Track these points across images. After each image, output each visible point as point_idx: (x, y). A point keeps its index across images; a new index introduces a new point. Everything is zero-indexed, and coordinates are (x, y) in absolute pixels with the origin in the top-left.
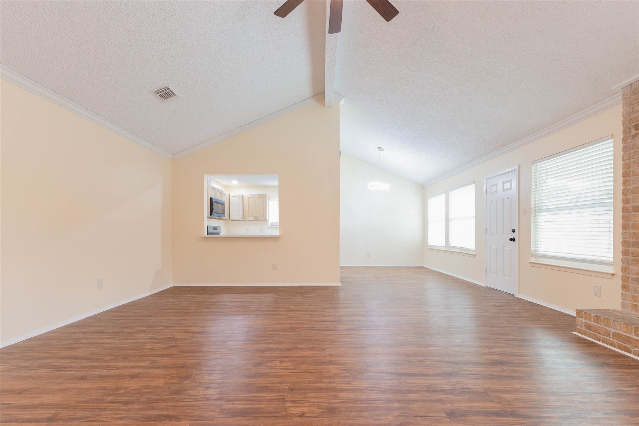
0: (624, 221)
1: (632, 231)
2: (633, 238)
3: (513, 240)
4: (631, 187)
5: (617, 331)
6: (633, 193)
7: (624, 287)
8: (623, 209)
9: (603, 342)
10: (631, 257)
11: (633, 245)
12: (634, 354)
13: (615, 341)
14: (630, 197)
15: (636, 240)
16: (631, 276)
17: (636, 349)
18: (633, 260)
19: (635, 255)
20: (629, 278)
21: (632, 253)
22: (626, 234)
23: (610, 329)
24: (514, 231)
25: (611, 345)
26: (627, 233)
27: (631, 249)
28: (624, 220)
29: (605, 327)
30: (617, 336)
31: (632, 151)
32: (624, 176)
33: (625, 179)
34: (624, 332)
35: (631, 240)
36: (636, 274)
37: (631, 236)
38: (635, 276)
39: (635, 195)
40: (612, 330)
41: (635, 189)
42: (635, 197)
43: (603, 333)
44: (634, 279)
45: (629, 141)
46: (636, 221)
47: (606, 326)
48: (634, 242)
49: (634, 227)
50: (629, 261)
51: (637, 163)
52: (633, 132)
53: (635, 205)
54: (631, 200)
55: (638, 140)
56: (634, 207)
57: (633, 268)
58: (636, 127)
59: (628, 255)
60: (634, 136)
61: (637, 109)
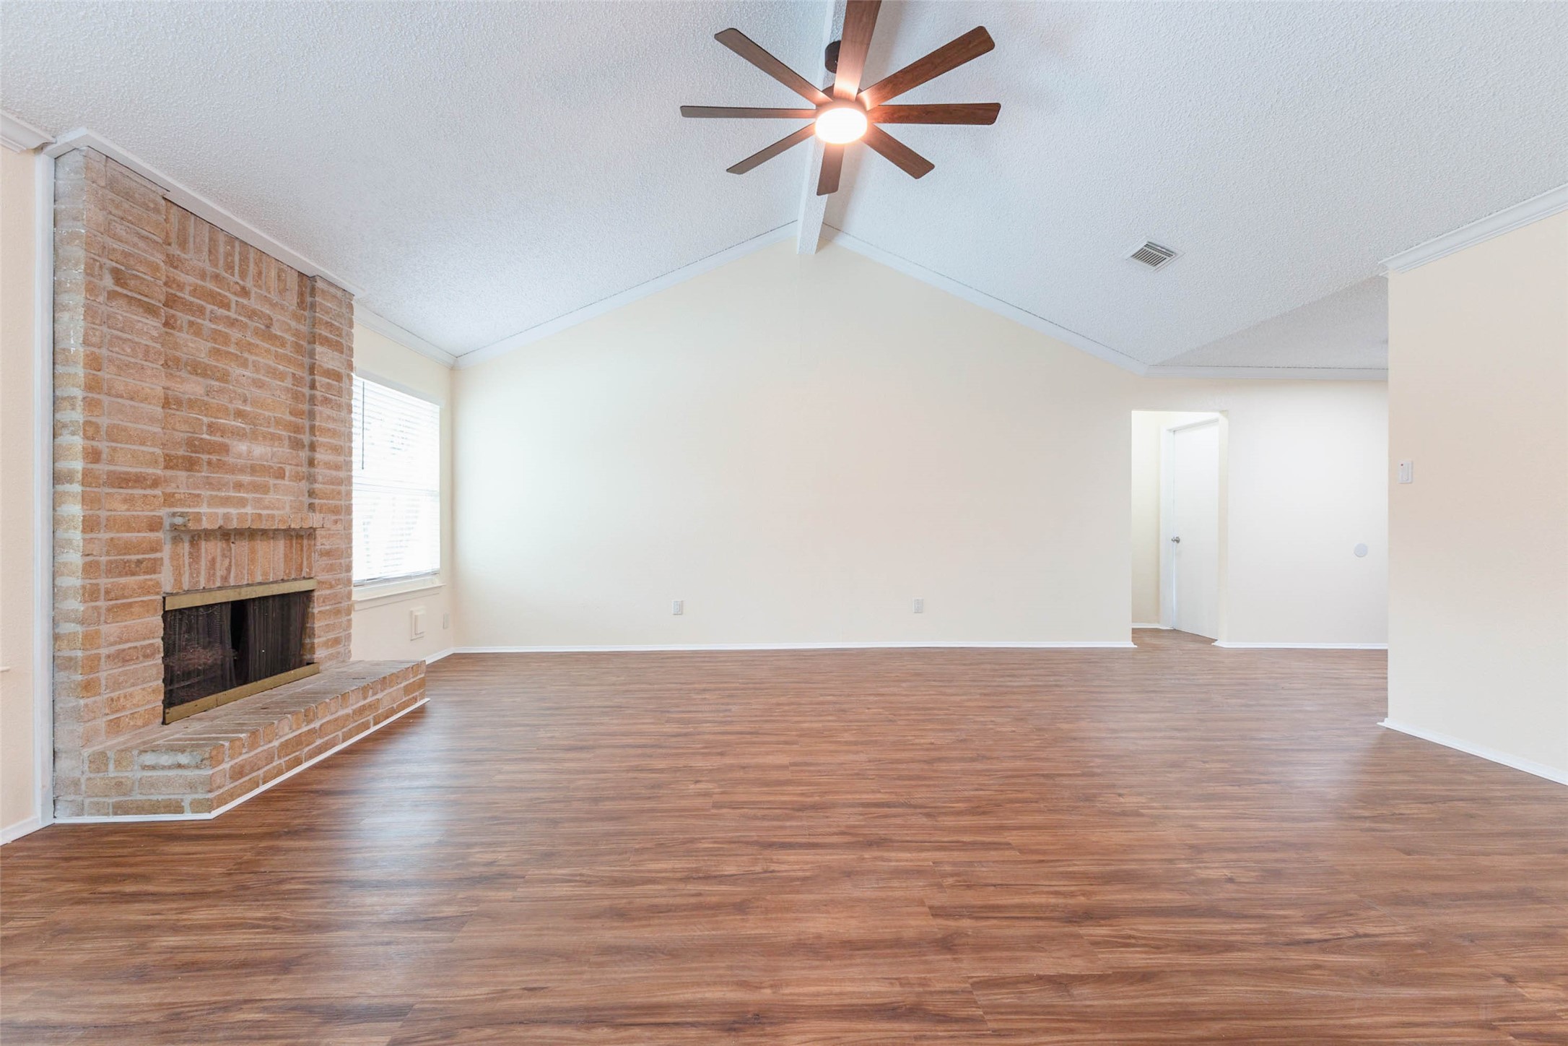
0: (89, 508)
1: (106, 535)
2: (108, 553)
4: (104, 420)
5: (283, 740)
6: (110, 437)
10: (102, 603)
11: (109, 572)
12: (305, 761)
13: (282, 760)
14: (103, 446)
15: (115, 558)
16: (104, 651)
18: (109, 610)
19: (113, 595)
21: (107, 592)
22: (94, 543)
23: (273, 744)
26: (96, 541)
27: (104, 582)
28: (87, 505)
31: (106, 330)
34: (293, 732)
35: (104, 559)
36: (115, 643)
37: (105, 549)
38: (113, 649)
39: (114, 444)
40: (278, 744)
41: (115, 430)
42: (114, 449)
44: (113, 657)
46: (115, 510)
48: (110, 562)
49: (111, 524)
50: (99, 614)
51: (119, 367)
52: (108, 282)
53: (112, 468)
54: (104, 456)
55: (121, 311)
56: (109, 473)
57: (110, 629)
58: (118, 277)
59: (96, 599)
60: (112, 295)
61: (120, 230)
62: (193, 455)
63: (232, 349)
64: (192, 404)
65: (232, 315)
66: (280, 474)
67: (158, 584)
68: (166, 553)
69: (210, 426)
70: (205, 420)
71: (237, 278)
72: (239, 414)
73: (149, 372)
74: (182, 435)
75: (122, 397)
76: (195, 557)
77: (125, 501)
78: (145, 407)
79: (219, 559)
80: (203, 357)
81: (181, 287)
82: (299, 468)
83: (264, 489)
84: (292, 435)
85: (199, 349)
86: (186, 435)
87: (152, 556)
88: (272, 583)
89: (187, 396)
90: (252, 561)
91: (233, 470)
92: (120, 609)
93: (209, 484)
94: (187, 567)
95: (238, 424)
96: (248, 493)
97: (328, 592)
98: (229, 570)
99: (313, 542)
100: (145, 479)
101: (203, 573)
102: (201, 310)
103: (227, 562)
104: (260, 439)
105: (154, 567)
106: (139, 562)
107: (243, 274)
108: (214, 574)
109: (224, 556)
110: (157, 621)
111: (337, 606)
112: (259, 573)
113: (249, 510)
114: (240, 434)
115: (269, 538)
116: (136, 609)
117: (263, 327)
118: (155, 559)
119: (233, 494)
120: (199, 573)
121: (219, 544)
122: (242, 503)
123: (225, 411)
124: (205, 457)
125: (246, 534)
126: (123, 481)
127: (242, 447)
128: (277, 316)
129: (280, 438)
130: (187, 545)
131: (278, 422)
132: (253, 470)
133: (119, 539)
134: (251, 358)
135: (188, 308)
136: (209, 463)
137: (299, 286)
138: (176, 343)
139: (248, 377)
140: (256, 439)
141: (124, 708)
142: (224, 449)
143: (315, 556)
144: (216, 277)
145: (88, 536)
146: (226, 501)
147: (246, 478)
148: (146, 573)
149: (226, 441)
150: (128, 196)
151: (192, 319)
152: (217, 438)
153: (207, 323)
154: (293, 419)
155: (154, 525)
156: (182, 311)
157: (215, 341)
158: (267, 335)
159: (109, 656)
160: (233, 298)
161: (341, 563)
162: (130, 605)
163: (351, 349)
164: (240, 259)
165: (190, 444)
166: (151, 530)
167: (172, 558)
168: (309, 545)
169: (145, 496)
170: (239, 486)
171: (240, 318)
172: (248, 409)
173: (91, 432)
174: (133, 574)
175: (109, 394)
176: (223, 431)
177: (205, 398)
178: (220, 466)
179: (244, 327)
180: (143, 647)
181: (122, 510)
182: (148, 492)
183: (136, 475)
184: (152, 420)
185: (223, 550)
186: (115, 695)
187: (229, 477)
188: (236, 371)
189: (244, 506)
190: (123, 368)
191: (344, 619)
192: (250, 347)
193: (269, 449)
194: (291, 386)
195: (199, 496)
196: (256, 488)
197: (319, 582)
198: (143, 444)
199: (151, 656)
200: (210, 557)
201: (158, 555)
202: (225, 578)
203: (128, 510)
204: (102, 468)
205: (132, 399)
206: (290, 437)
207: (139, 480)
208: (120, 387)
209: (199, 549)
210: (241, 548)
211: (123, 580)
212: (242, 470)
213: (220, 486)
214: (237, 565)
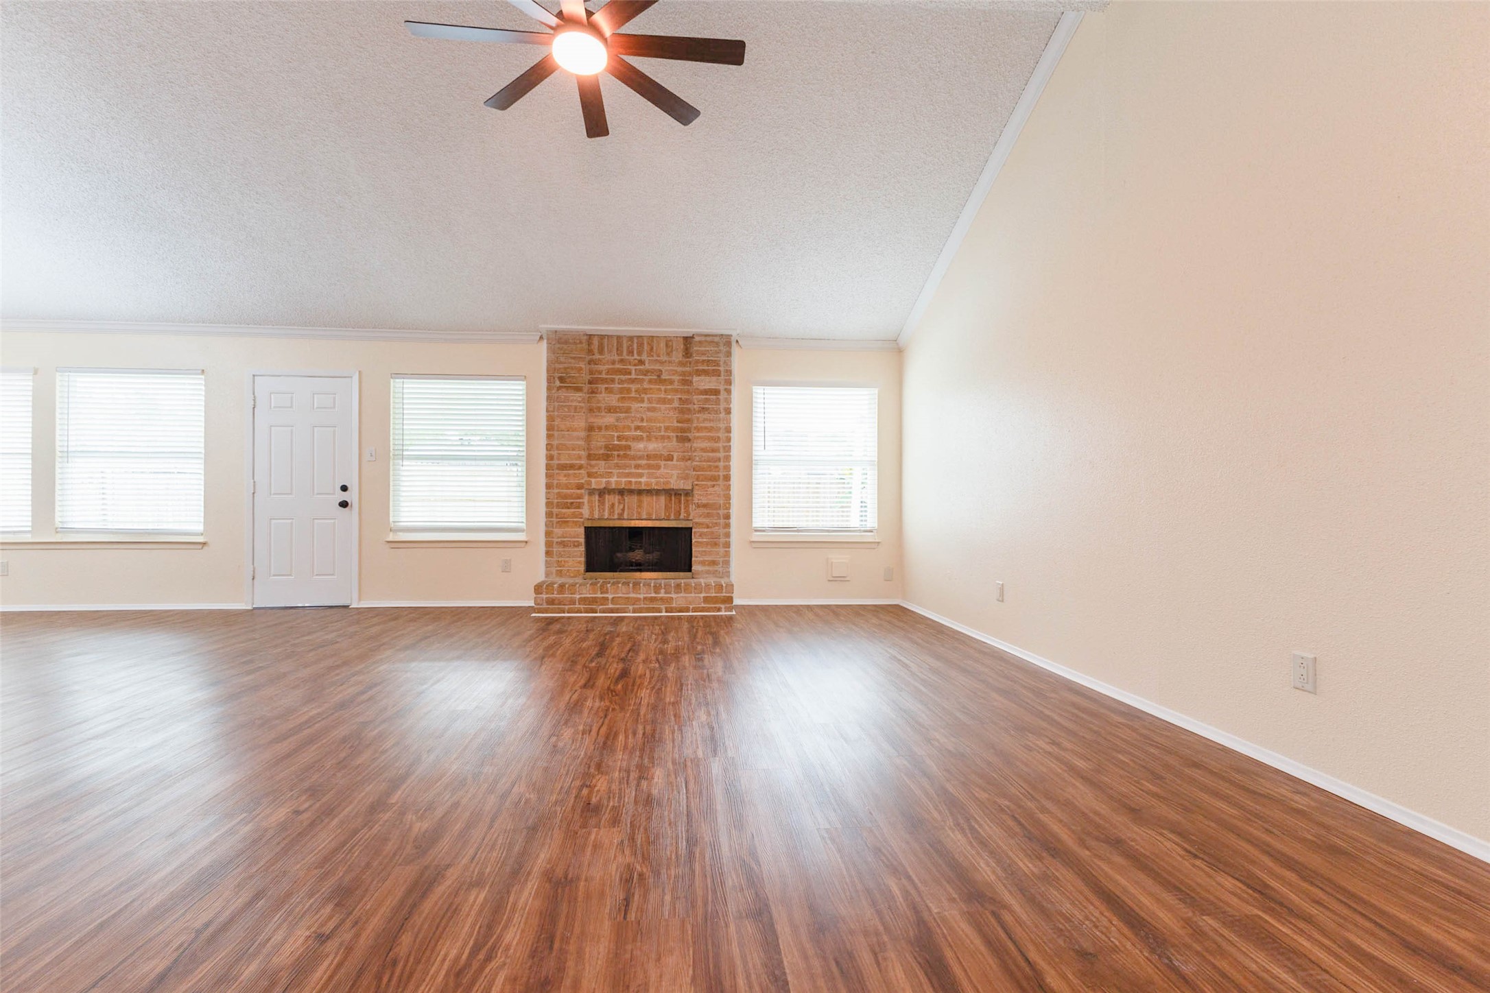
1: (556, 491)
2: (557, 498)
3: (344, 504)
4: (555, 443)
5: (583, 596)
6: (558, 449)
7: (548, 553)
8: (547, 465)
9: (568, 613)
10: (554, 520)
11: (557, 507)
12: (600, 613)
13: (582, 606)
14: (555, 453)
15: (560, 501)
16: (555, 540)
17: (601, 607)
18: (557, 522)
19: (559, 517)
20: (553, 543)
21: (557, 515)
23: (575, 596)
24: (344, 488)
25: (577, 612)
26: (551, 493)
27: (555, 510)
28: (547, 478)
29: (570, 596)
30: (583, 600)
31: (556, 404)
32: (548, 430)
33: (549, 432)
34: (590, 594)
35: (556, 501)
36: (561, 537)
37: (556, 496)
38: (559, 540)
39: (560, 452)
40: (578, 596)
41: (561, 446)
42: (559, 454)
43: (567, 603)
44: (559, 543)
45: (554, 392)
46: (560, 480)
47: (572, 594)
48: (558, 502)
49: (558, 486)
50: (553, 524)
51: (562, 418)
52: (558, 383)
53: (560, 462)
54: (555, 457)
55: (563, 394)
56: (558, 465)
57: (558, 531)
58: (562, 379)
59: (552, 517)
60: (559, 388)
61: (562, 359)
62: (609, 452)
63: (633, 395)
64: (607, 428)
65: (633, 376)
66: (670, 458)
67: (581, 514)
68: (586, 500)
69: (618, 437)
70: (616, 434)
71: (636, 356)
72: (638, 428)
73: (576, 417)
74: (601, 443)
75: (563, 431)
76: (602, 503)
77: (565, 476)
78: (575, 434)
79: (617, 504)
80: (614, 403)
81: (600, 373)
82: (686, 454)
83: (658, 467)
84: (679, 434)
85: (613, 400)
86: (604, 444)
87: (578, 501)
88: (654, 520)
89: (605, 424)
90: (639, 506)
91: (634, 458)
92: (563, 522)
93: (617, 466)
94: (597, 507)
95: (638, 433)
96: (643, 469)
97: (706, 530)
98: (623, 510)
99: (690, 498)
100: (575, 466)
101: (607, 511)
102: (613, 381)
103: (621, 506)
104: (654, 439)
105: (579, 506)
106: (572, 503)
107: (639, 353)
108: (613, 512)
109: (619, 503)
110: (582, 530)
111: (715, 540)
112: (645, 513)
113: (643, 480)
114: (640, 439)
115: (652, 495)
116: (570, 524)
117: (655, 377)
118: (580, 503)
119: (634, 471)
120: (604, 511)
121: (617, 497)
122: (641, 475)
123: (629, 429)
124: (616, 453)
125: (636, 492)
126: (563, 467)
127: (641, 445)
128: (664, 368)
129: (669, 437)
130: (597, 497)
131: (667, 429)
132: (649, 457)
133: (562, 492)
134: (646, 397)
135: (604, 381)
136: (618, 456)
137: (685, 345)
138: (598, 400)
139: (645, 407)
140: (650, 440)
141: (564, 566)
142: (629, 448)
143: (692, 507)
144: (622, 361)
145: (548, 491)
146: (628, 475)
147: (644, 462)
148: (574, 508)
149: (629, 443)
150: (566, 342)
151: (607, 386)
152: (623, 443)
153: (617, 385)
154: (679, 425)
155: (580, 487)
156: (601, 384)
157: (621, 393)
158: (660, 380)
159: (557, 542)
160: (633, 368)
161: (719, 514)
162: (568, 521)
163: (729, 372)
164: (638, 346)
165: (606, 447)
166: (578, 489)
167: (588, 502)
168: (687, 501)
169: (575, 474)
170: (637, 467)
171: (638, 377)
172: (645, 424)
173: (549, 447)
174: (569, 508)
175: (558, 431)
176: (627, 438)
177: (616, 424)
178: (626, 456)
179: (641, 381)
180: (574, 542)
181: (564, 480)
182: (576, 472)
183: (570, 464)
184: (578, 438)
185: (619, 499)
186: (560, 559)
187: (633, 462)
188: (635, 406)
189: (641, 477)
190: (563, 418)
191: (722, 550)
192: (645, 391)
193: (660, 444)
194: (678, 406)
195: (611, 472)
196: (649, 467)
197: (696, 523)
198: (573, 450)
199: (578, 546)
200: (611, 503)
201: (581, 500)
202: (621, 514)
203: (566, 480)
204: (555, 462)
205: (568, 431)
206: (677, 436)
207: (572, 467)
208: (563, 427)
209: (604, 499)
210: (632, 500)
211: (564, 511)
212: (640, 458)
213: (626, 466)
214: (629, 508)
